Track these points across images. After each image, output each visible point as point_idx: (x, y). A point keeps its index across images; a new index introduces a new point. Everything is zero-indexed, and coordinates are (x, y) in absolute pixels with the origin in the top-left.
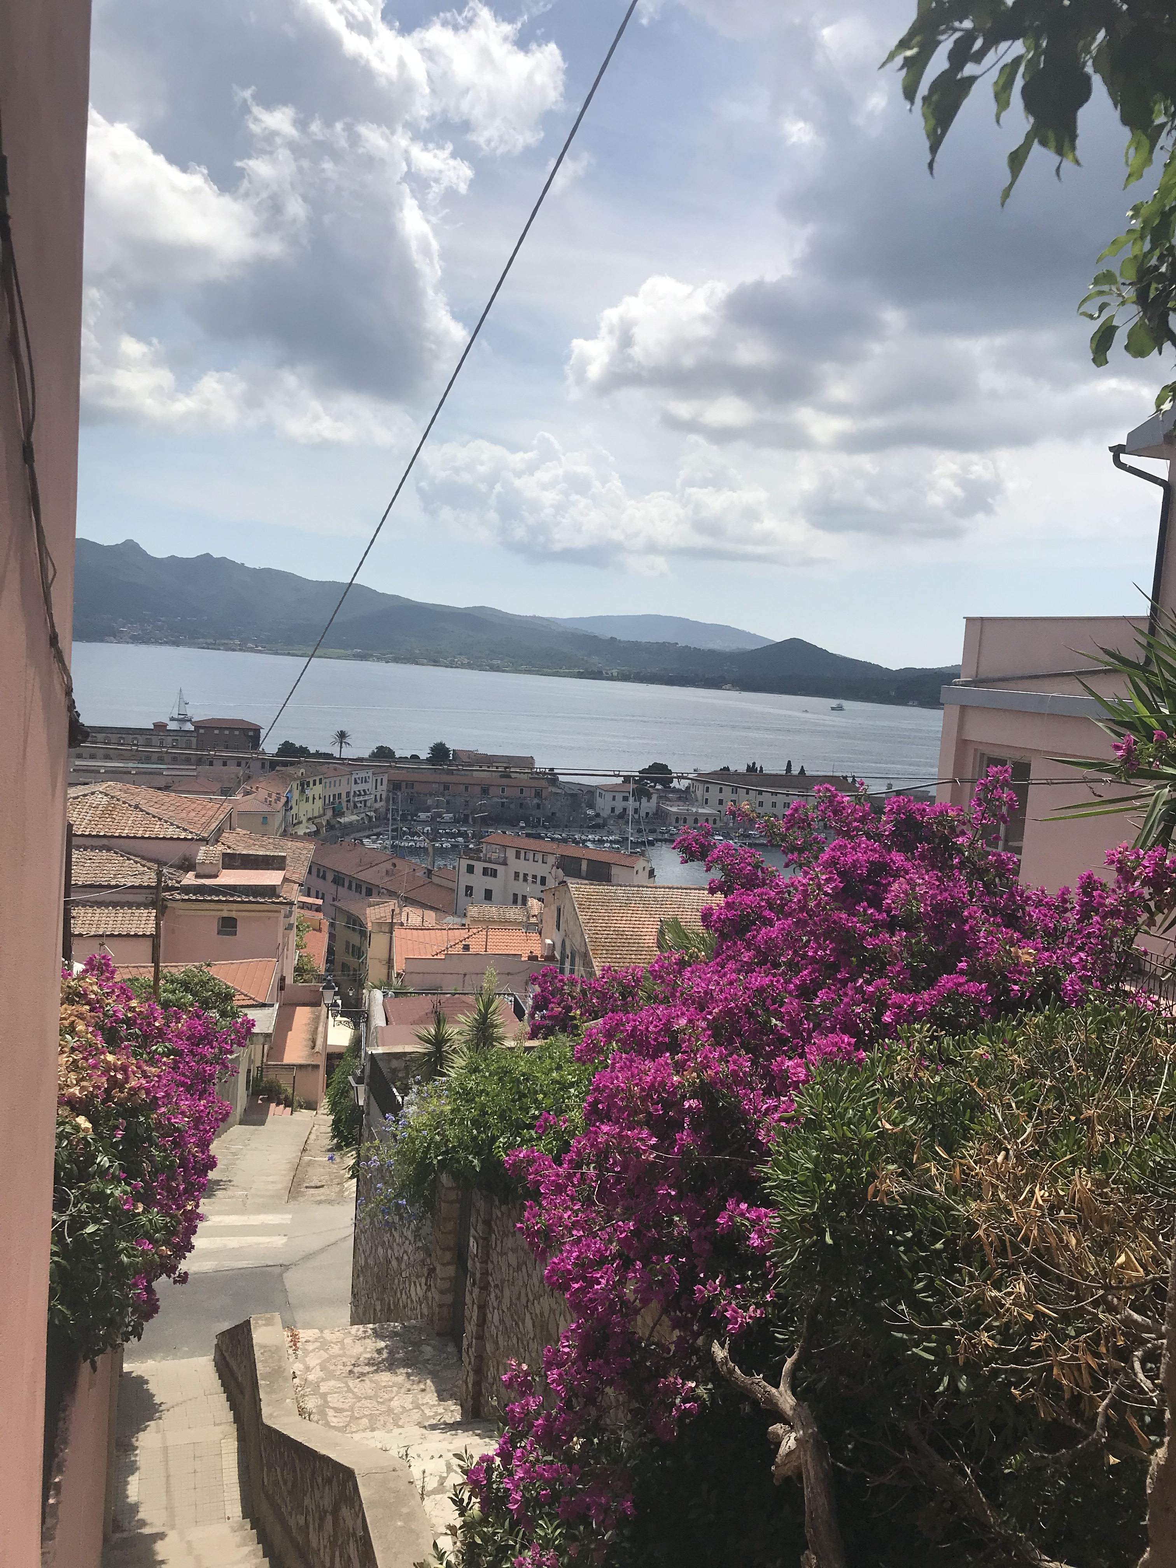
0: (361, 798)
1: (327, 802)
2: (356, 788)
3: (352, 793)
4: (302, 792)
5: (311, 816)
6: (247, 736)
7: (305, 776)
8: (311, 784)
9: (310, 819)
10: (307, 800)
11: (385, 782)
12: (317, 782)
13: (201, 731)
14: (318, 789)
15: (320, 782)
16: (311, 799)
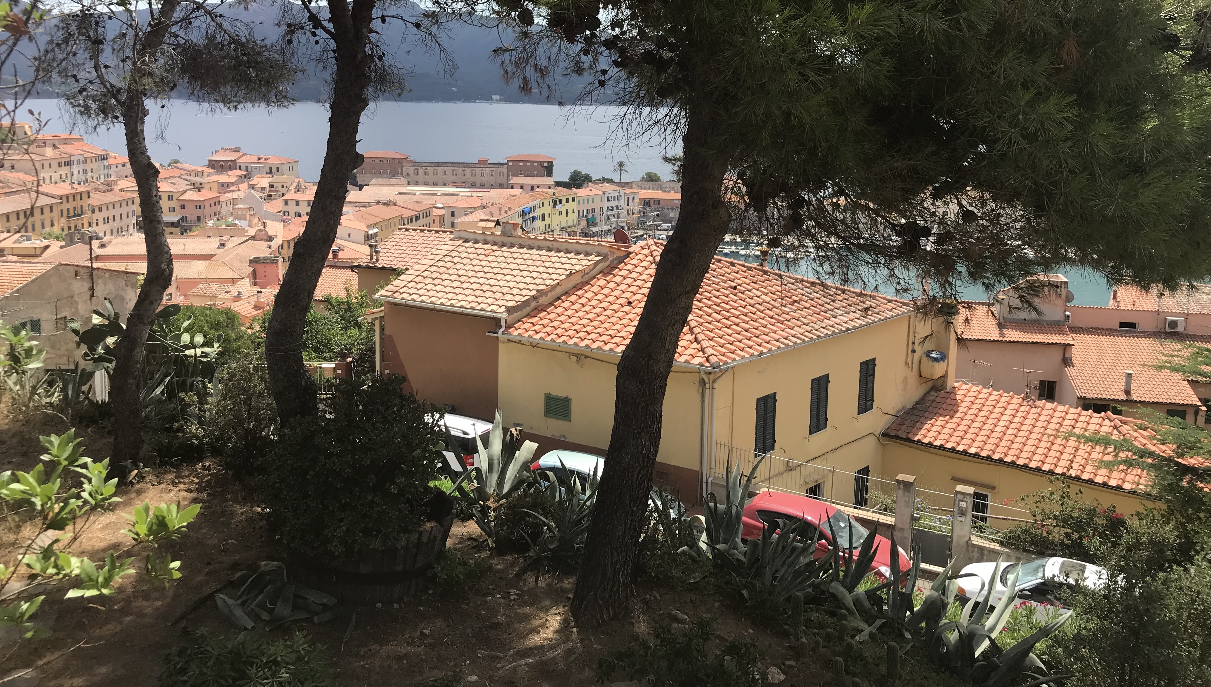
0: (614, 212)
1: (581, 214)
2: (609, 204)
3: (606, 209)
4: (554, 207)
5: (565, 225)
6: (543, 166)
7: (557, 195)
8: (564, 201)
9: (563, 228)
10: (560, 213)
11: (637, 200)
12: (570, 200)
13: (511, 164)
14: (571, 205)
15: (573, 200)
16: (564, 213)
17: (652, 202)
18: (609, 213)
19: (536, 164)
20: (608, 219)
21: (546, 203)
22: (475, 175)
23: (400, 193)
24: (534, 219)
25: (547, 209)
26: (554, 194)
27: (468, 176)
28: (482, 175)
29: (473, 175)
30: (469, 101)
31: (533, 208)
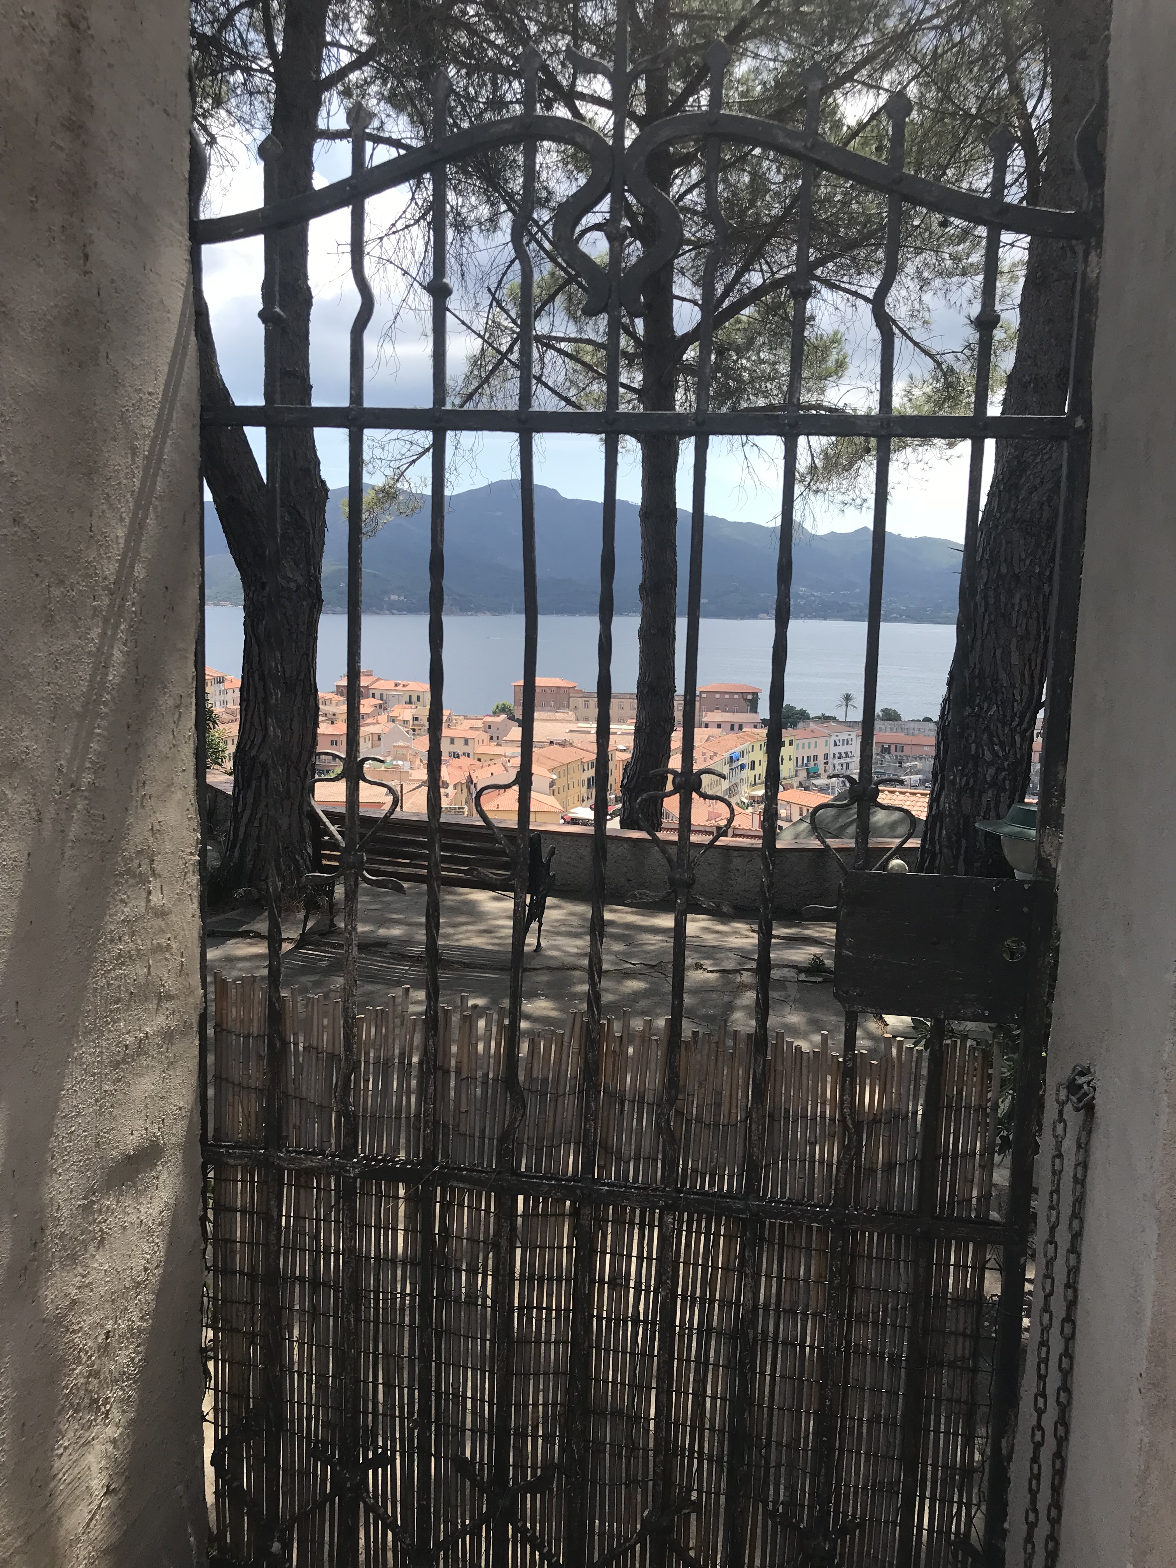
6: (746, 699)
12: (787, 743)
13: (704, 695)
14: (787, 751)
15: (791, 743)
18: (835, 761)
19: (736, 696)
20: (835, 769)
21: (757, 748)
23: (571, 731)
24: (742, 767)
25: (757, 755)
31: (743, 753)
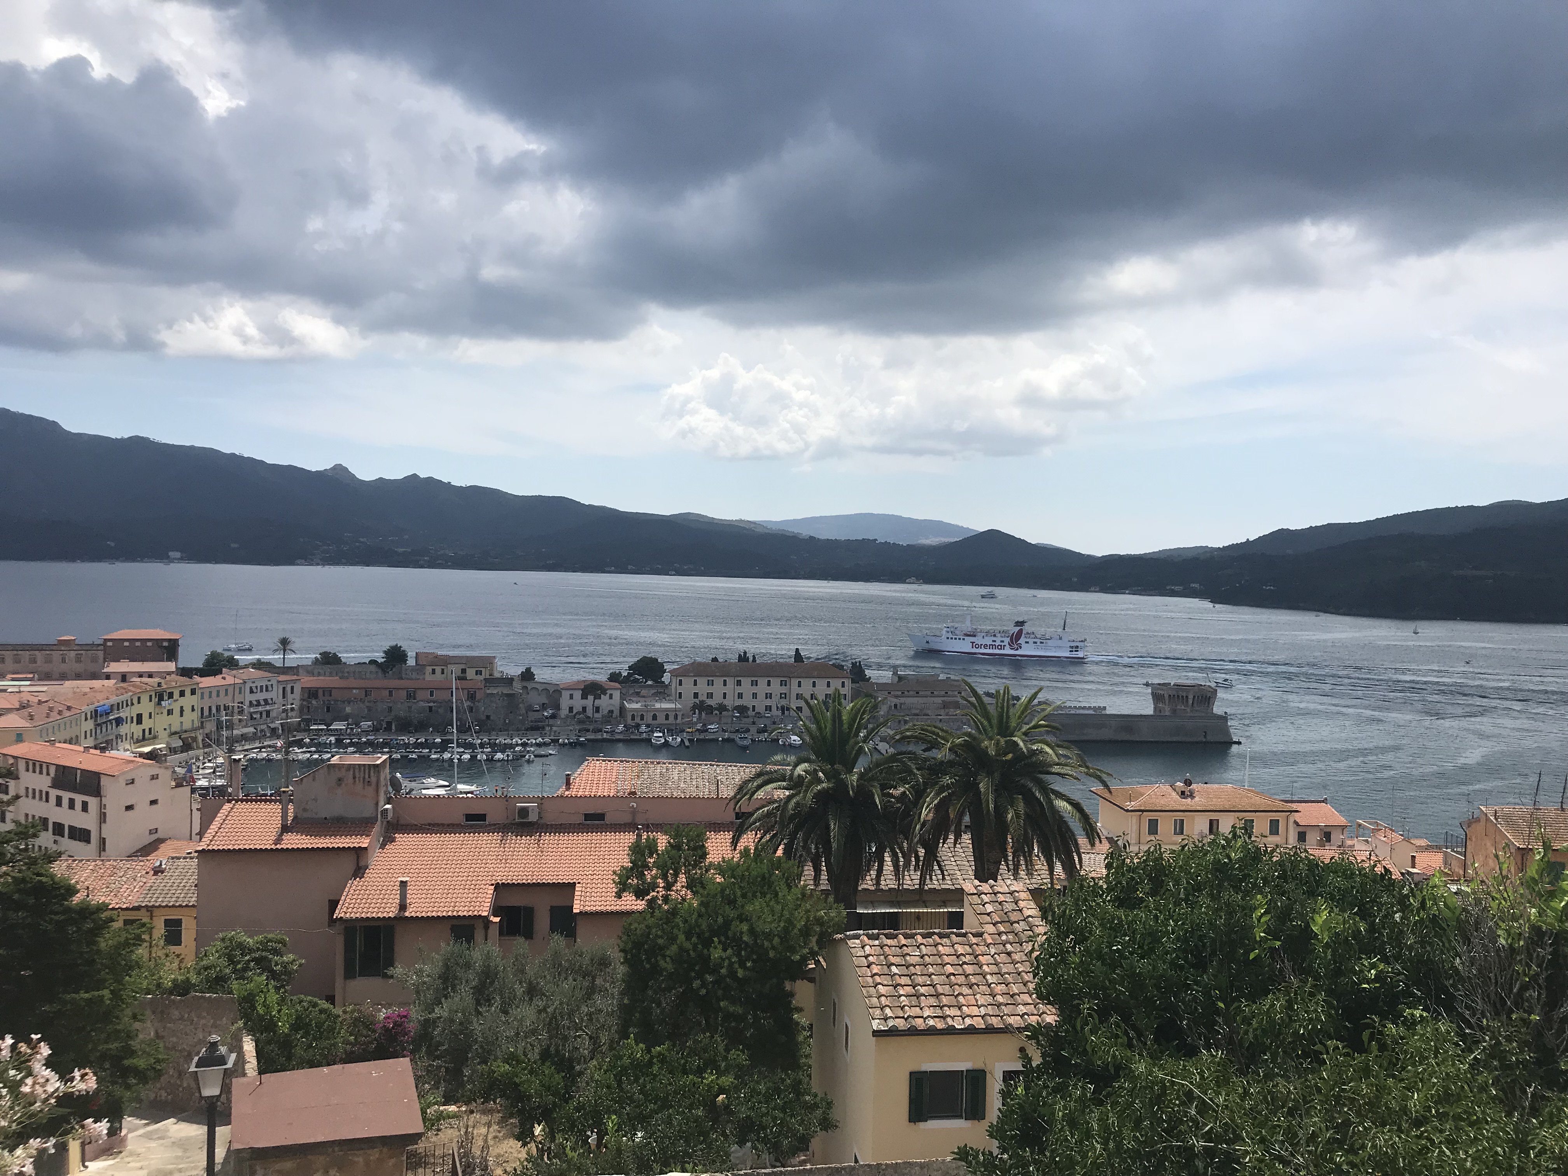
0: (260, 709)
1: (206, 713)
2: (254, 698)
3: (247, 703)
4: (159, 703)
5: (178, 729)
6: (164, 647)
7: (164, 686)
8: (176, 695)
9: (175, 733)
10: (170, 712)
11: (297, 690)
12: (188, 692)
13: (110, 644)
14: (189, 701)
15: (193, 692)
16: (177, 711)
17: (320, 692)
18: (252, 710)
19: (149, 644)
20: (252, 718)
21: (145, 698)
22: (50, 662)
24: (119, 721)
25: (146, 707)
26: (159, 685)
27: (39, 663)
28: (64, 661)
29: (48, 660)
30: (134, 560)
31: (119, 706)
